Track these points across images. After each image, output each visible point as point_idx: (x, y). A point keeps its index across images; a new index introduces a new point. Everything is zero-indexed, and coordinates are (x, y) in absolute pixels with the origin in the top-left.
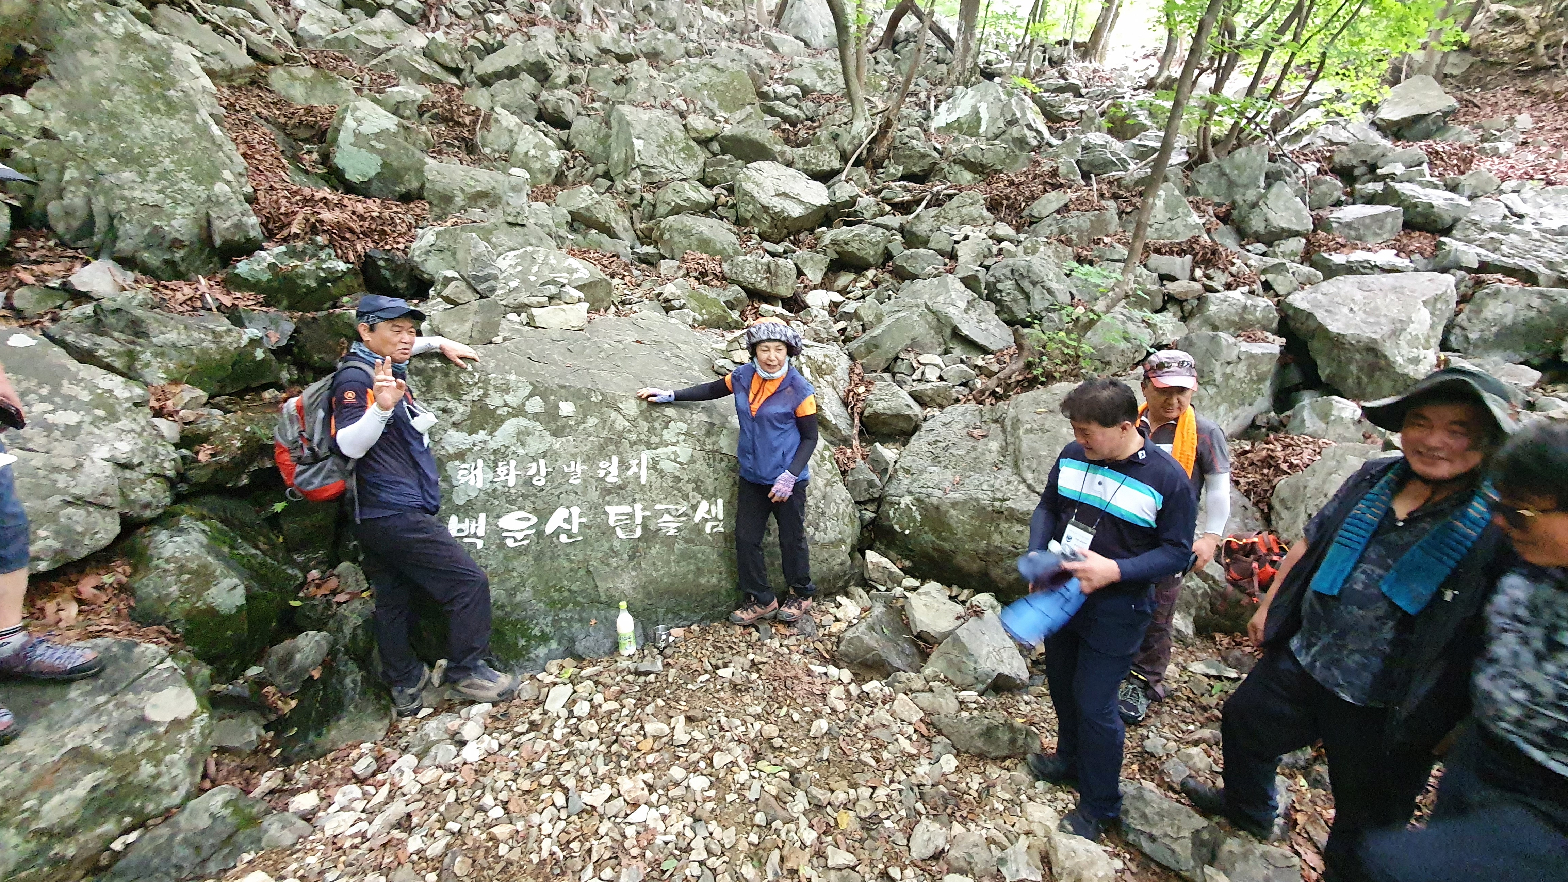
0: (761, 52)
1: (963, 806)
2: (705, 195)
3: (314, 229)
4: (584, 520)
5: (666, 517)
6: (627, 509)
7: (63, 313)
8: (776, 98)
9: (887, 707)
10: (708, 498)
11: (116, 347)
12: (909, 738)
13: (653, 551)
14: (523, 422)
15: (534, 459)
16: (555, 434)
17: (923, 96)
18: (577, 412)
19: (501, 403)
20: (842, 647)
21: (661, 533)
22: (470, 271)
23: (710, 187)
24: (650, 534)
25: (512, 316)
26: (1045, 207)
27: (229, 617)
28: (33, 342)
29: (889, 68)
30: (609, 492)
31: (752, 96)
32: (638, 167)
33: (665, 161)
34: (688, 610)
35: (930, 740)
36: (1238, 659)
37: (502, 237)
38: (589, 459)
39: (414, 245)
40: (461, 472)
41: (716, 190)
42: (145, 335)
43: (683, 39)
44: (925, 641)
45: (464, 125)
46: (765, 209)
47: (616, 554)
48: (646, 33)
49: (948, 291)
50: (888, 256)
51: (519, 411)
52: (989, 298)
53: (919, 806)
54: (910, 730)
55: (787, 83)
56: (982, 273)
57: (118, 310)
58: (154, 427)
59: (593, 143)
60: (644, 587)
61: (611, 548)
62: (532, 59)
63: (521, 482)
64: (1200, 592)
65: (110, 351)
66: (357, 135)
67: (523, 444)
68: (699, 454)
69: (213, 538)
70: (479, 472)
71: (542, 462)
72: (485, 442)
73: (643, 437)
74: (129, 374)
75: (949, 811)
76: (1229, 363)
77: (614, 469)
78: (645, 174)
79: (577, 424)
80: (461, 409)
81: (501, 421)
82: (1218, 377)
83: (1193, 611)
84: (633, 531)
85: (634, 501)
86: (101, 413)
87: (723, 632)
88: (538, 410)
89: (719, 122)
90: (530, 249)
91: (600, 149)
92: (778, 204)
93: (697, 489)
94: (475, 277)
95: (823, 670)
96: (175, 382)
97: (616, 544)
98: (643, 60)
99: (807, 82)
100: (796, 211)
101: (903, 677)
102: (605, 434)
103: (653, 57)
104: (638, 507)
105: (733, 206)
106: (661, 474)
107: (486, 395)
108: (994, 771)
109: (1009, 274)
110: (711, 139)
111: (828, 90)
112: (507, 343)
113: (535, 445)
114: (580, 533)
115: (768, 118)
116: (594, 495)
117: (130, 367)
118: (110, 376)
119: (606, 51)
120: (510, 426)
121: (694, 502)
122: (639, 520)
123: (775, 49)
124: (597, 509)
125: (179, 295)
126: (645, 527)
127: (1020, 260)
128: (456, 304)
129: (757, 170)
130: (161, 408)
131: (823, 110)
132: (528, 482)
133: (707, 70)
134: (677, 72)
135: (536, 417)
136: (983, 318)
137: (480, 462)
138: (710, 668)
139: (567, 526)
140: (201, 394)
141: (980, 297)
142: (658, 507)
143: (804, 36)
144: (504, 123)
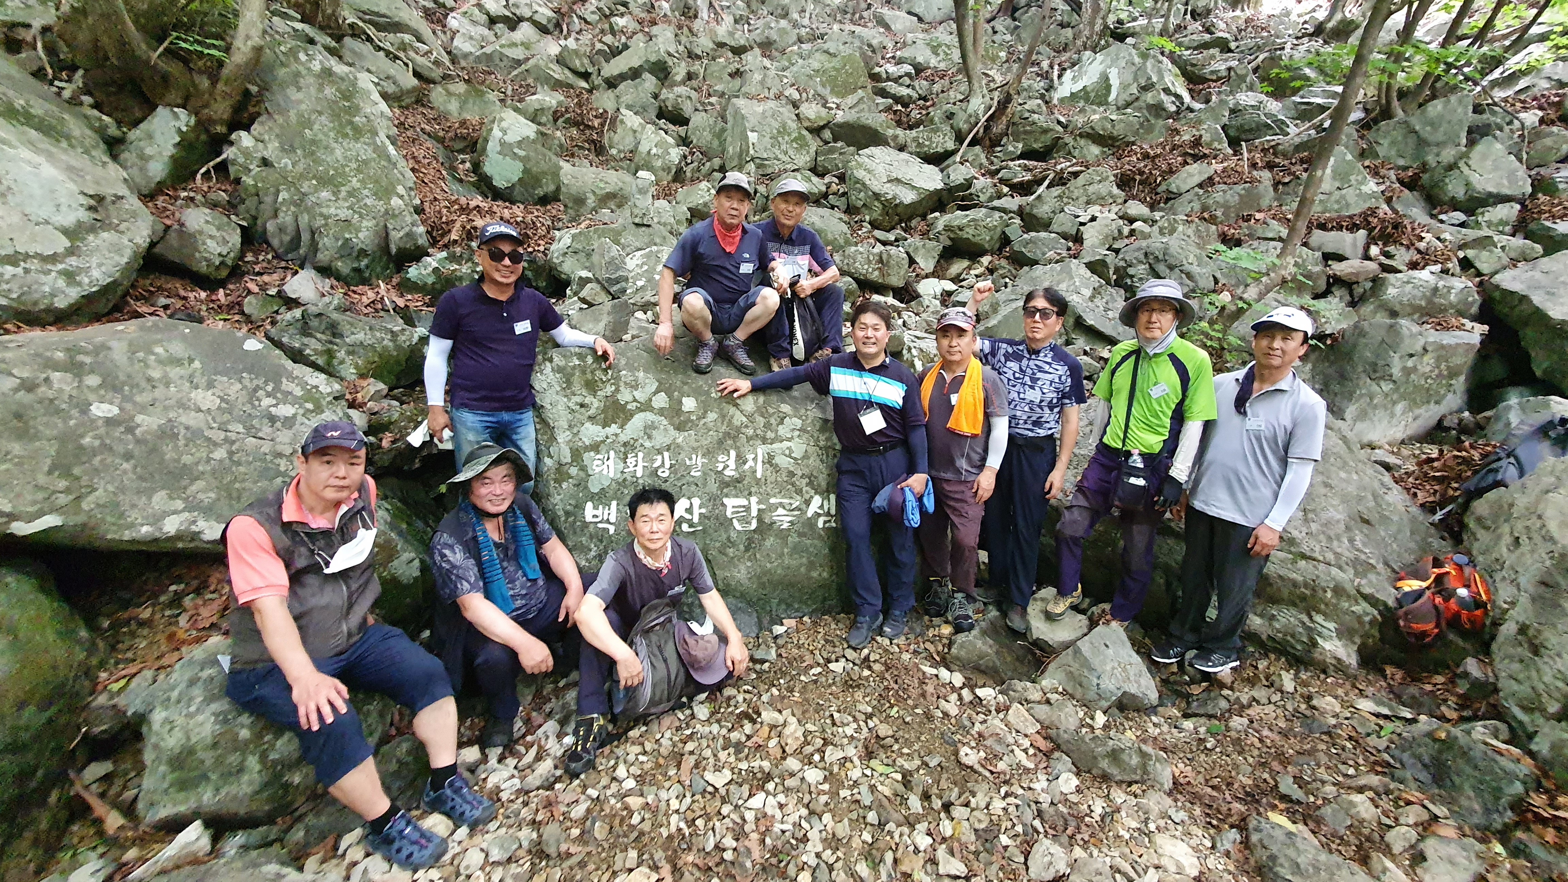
0: (873, 32)
1: (1084, 828)
2: (817, 185)
3: (469, 235)
4: (703, 511)
5: (781, 511)
6: (744, 502)
7: (279, 317)
8: (888, 79)
9: (1001, 715)
10: (821, 494)
11: (319, 347)
12: (1025, 751)
13: (768, 543)
14: (649, 416)
15: (659, 452)
16: (679, 428)
17: (1045, 65)
18: (698, 407)
19: (630, 399)
20: (954, 650)
21: (775, 526)
22: (604, 275)
23: (821, 176)
24: (765, 527)
25: (639, 314)
26: (1184, 181)
27: (407, 587)
28: (260, 346)
29: (1008, 37)
30: (727, 485)
31: (864, 79)
32: (752, 160)
33: (778, 152)
34: (800, 602)
35: (1047, 755)
36: (1413, 697)
37: (630, 238)
38: (709, 453)
39: (553, 247)
40: (596, 462)
41: (827, 179)
42: (341, 336)
43: (795, 25)
44: (1041, 649)
45: (592, 128)
46: (876, 196)
47: (733, 544)
48: (760, 23)
49: (1072, 278)
50: (1005, 241)
51: (646, 407)
52: (1118, 284)
53: (1037, 823)
54: (1026, 743)
55: (899, 62)
56: (1111, 258)
57: (320, 315)
58: (349, 417)
59: (709, 138)
60: (759, 578)
61: (728, 539)
62: (653, 59)
63: (647, 472)
64: (1367, 619)
65: (315, 350)
66: (502, 144)
67: (650, 437)
68: (812, 450)
69: (394, 516)
70: (611, 462)
71: (666, 454)
72: (616, 435)
73: (759, 432)
74: (329, 371)
75: (1069, 831)
76: (1411, 356)
77: (732, 463)
78: (758, 167)
79: (699, 419)
80: (596, 404)
81: (630, 415)
82: (1396, 371)
83: (1358, 640)
84: (749, 523)
85: (750, 494)
86: (310, 406)
87: (833, 626)
88: (663, 405)
89: (830, 109)
90: (654, 248)
91: (716, 143)
92: (890, 191)
93: (810, 484)
94: (609, 280)
95: (934, 671)
96: (362, 376)
97: (733, 535)
98: (757, 51)
99: (920, 59)
100: (908, 197)
101: (1018, 685)
102: (724, 428)
103: (766, 46)
104: (754, 500)
105: (844, 194)
106: (777, 469)
107: (617, 390)
108: (1119, 796)
109: (1142, 257)
110: (823, 127)
111: (942, 66)
112: (636, 341)
113: (660, 439)
114: (700, 523)
115: (880, 100)
116: (713, 486)
117: (329, 364)
118: (316, 374)
119: (721, 45)
120: (639, 420)
121: (807, 497)
122: (754, 513)
123: (887, 27)
124: (715, 501)
125: (364, 299)
126: (760, 520)
127: (1156, 242)
128: (591, 305)
129: (869, 157)
130: (354, 400)
131: (937, 87)
132: (654, 473)
133: (818, 55)
134: (789, 61)
135: (661, 412)
136: (1110, 306)
137: (612, 453)
138: (821, 661)
139: (688, 516)
140: (381, 386)
141: (1108, 283)
142: (773, 500)
143: (917, 10)
144: (629, 124)
